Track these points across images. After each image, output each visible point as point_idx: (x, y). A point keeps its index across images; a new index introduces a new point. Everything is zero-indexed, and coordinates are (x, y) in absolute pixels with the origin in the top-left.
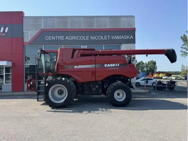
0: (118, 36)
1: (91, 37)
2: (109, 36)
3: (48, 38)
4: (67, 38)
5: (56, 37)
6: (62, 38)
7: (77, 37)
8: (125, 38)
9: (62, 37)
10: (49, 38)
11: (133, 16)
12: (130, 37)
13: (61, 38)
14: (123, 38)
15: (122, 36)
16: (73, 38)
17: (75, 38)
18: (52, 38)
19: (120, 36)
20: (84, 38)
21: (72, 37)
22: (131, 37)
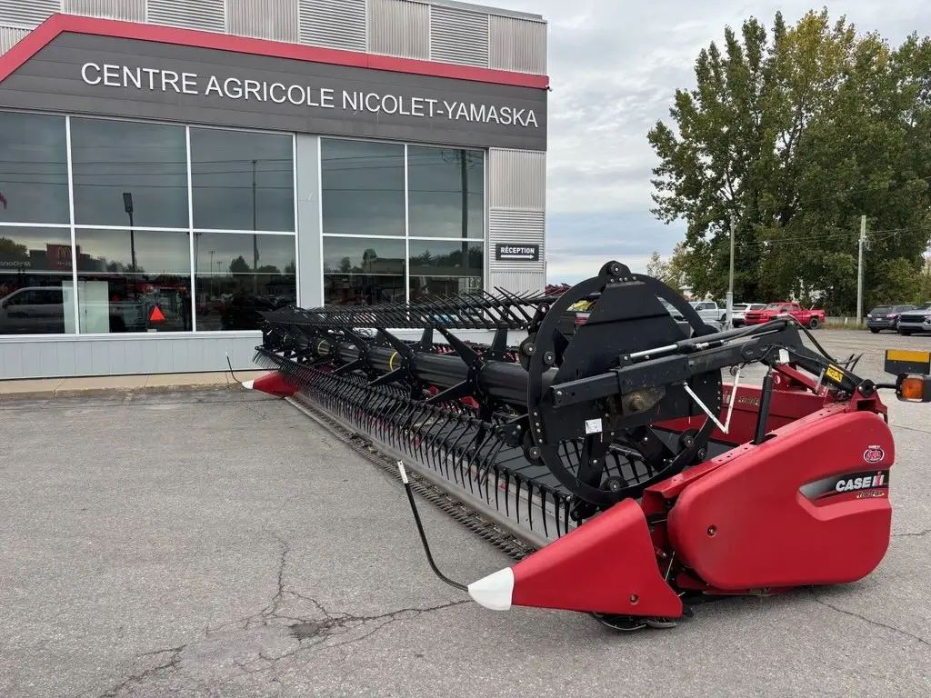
0: (472, 106)
1: (345, 93)
2: (431, 101)
3: (101, 73)
4: (212, 84)
5: (145, 75)
6: (184, 83)
7: (269, 86)
8: (507, 119)
9: (184, 75)
10: (106, 74)
11: (540, 17)
12: (524, 117)
13: (179, 83)
14: (496, 117)
15: (492, 108)
16: (247, 90)
17: (261, 92)
18: (120, 79)
19: (483, 107)
20: (307, 95)
21: (242, 87)
22: (528, 120)
